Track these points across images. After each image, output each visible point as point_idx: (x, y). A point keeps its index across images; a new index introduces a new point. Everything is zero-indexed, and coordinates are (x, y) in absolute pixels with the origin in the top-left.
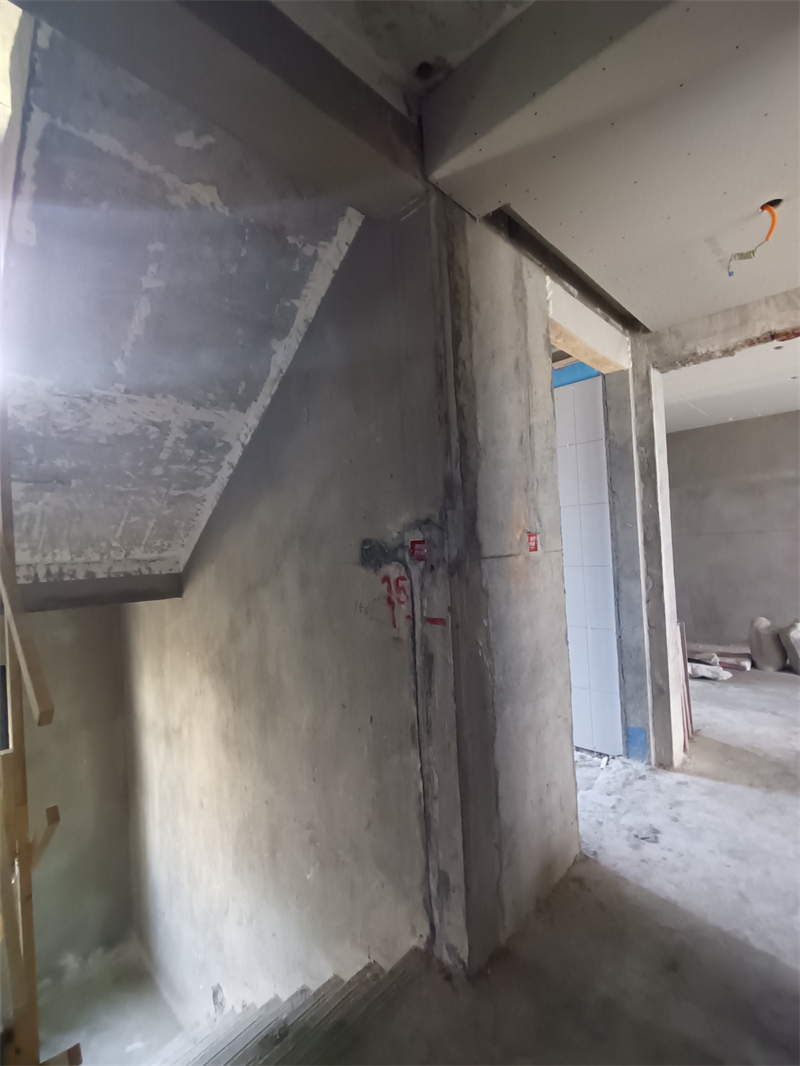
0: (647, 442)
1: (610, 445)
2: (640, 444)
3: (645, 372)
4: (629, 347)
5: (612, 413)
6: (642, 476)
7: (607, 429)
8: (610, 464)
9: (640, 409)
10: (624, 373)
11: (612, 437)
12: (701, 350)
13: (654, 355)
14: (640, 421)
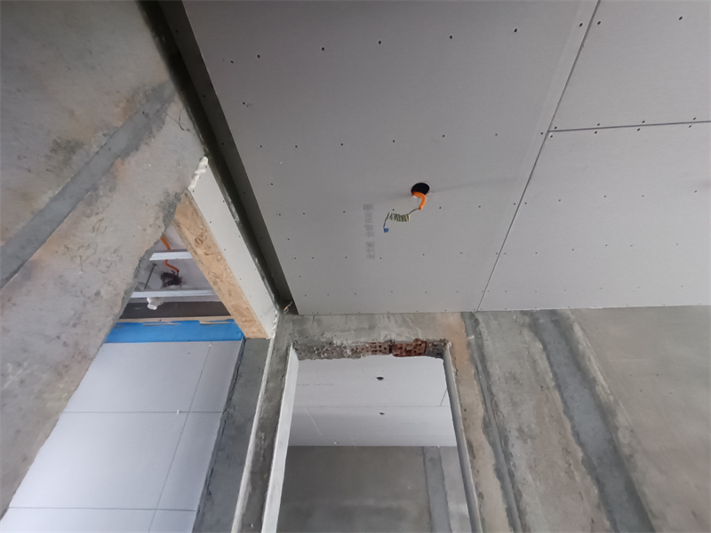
0: (270, 427)
1: (227, 420)
2: (261, 428)
3: (284, 348)
4: (276, 319)
5: (241, 381)
6: (253, 473)
7: (230, 399)
8: (219, 447)
9: (271, 385)
10: (265, 342)
11: (231, 410)
12: (337, 342)
13: (296, 334)
14: (268, 399)
